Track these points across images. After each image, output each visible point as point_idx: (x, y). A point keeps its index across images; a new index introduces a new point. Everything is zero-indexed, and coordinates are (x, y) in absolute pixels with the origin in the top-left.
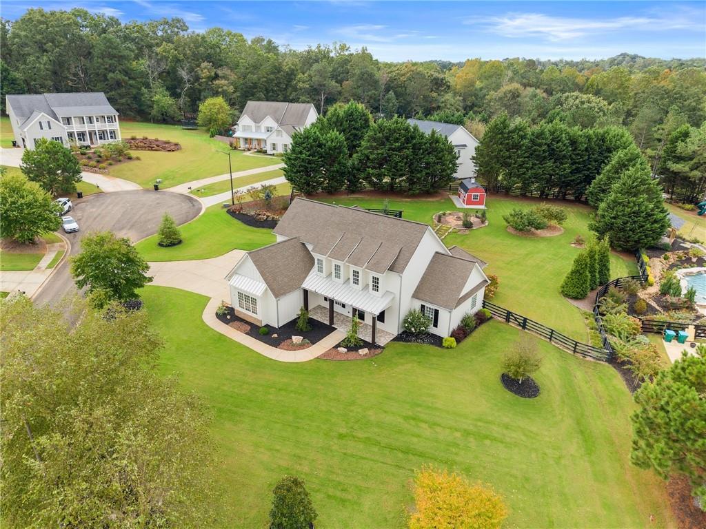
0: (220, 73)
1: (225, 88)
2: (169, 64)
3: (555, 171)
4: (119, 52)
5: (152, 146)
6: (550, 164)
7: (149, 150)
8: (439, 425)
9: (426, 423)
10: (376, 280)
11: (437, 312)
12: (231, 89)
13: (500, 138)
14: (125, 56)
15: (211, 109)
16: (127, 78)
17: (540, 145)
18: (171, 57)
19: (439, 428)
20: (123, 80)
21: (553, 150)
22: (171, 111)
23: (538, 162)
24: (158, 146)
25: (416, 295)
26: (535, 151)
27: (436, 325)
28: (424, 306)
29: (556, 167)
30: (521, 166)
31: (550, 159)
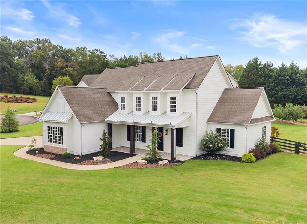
0: (69, 64)
1: (71, 72)
2: (38, 60)
3: (297, 93)
4: (7, 51)
5: (17, 100)
6: (293, 88)
7: (15, 103)
8: (258, 211)
9: (241, 209)
10: (173, 100)
11: (232, 131)
12: (75, 73)
13: (255, 72)
14: (10, 54)
15: (60, 82)
16: (9, 66)
17: (284, 76)
18: (39, 56)
19: (257, 213)
20: (7, 67)
21: (294, 79)
22: (35, 87)
23: (284, 87)
24: (21, 100)
25: (211, 120)
26: (281, 80)
27: (232, 146)
28: (220, 129)
29: (298, 91)
30: (273, 89)
31: (293, 86)
